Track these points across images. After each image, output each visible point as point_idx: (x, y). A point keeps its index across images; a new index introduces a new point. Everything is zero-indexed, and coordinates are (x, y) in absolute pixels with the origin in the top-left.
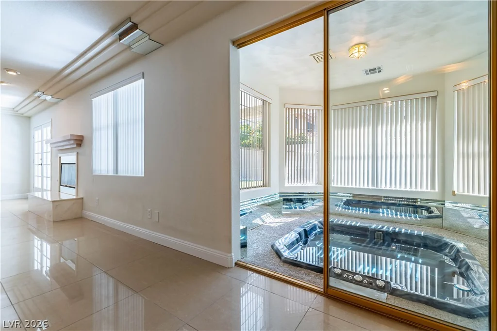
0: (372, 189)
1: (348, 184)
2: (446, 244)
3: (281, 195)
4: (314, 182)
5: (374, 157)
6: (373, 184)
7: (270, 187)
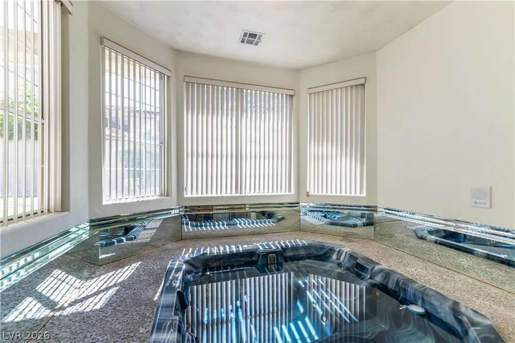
0: (236, 197)
1: (207, 193)
2: (332, 250)
3: (93, 224)
4: (158, 193)
5: (238, 156)
6: (237, 191)
7: (68, 210)
